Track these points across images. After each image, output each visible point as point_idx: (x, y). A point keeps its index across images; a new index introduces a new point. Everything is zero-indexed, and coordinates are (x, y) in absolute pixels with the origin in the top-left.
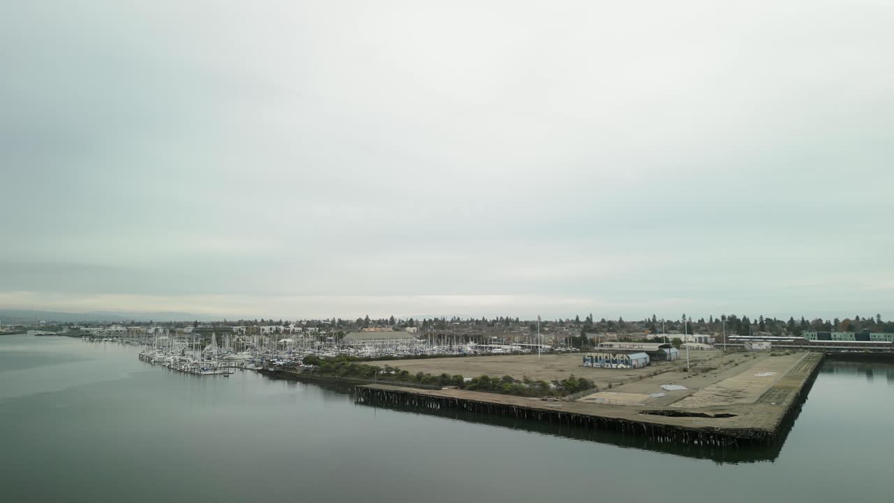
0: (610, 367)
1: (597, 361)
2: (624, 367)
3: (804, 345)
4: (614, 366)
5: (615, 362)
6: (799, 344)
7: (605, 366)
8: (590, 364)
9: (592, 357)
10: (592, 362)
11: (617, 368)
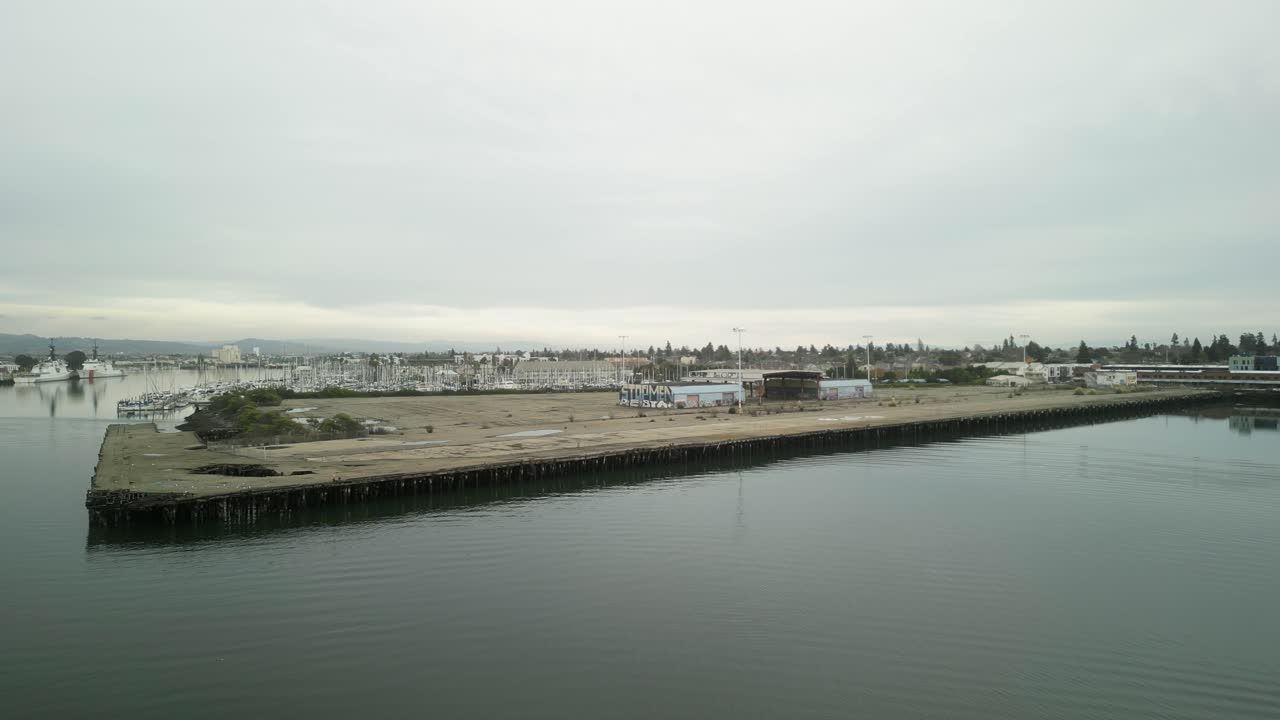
0: (649, 406)
1: (634, 398)
2: (666, 406)
3: (1220, 378)
4: (654, 404)
5: (654, 398)
6: (1212, 378)
7: (644, 405)
8: (626, 401)
9: (629, 390)
10: (629, 399)
11: (656, 408)
